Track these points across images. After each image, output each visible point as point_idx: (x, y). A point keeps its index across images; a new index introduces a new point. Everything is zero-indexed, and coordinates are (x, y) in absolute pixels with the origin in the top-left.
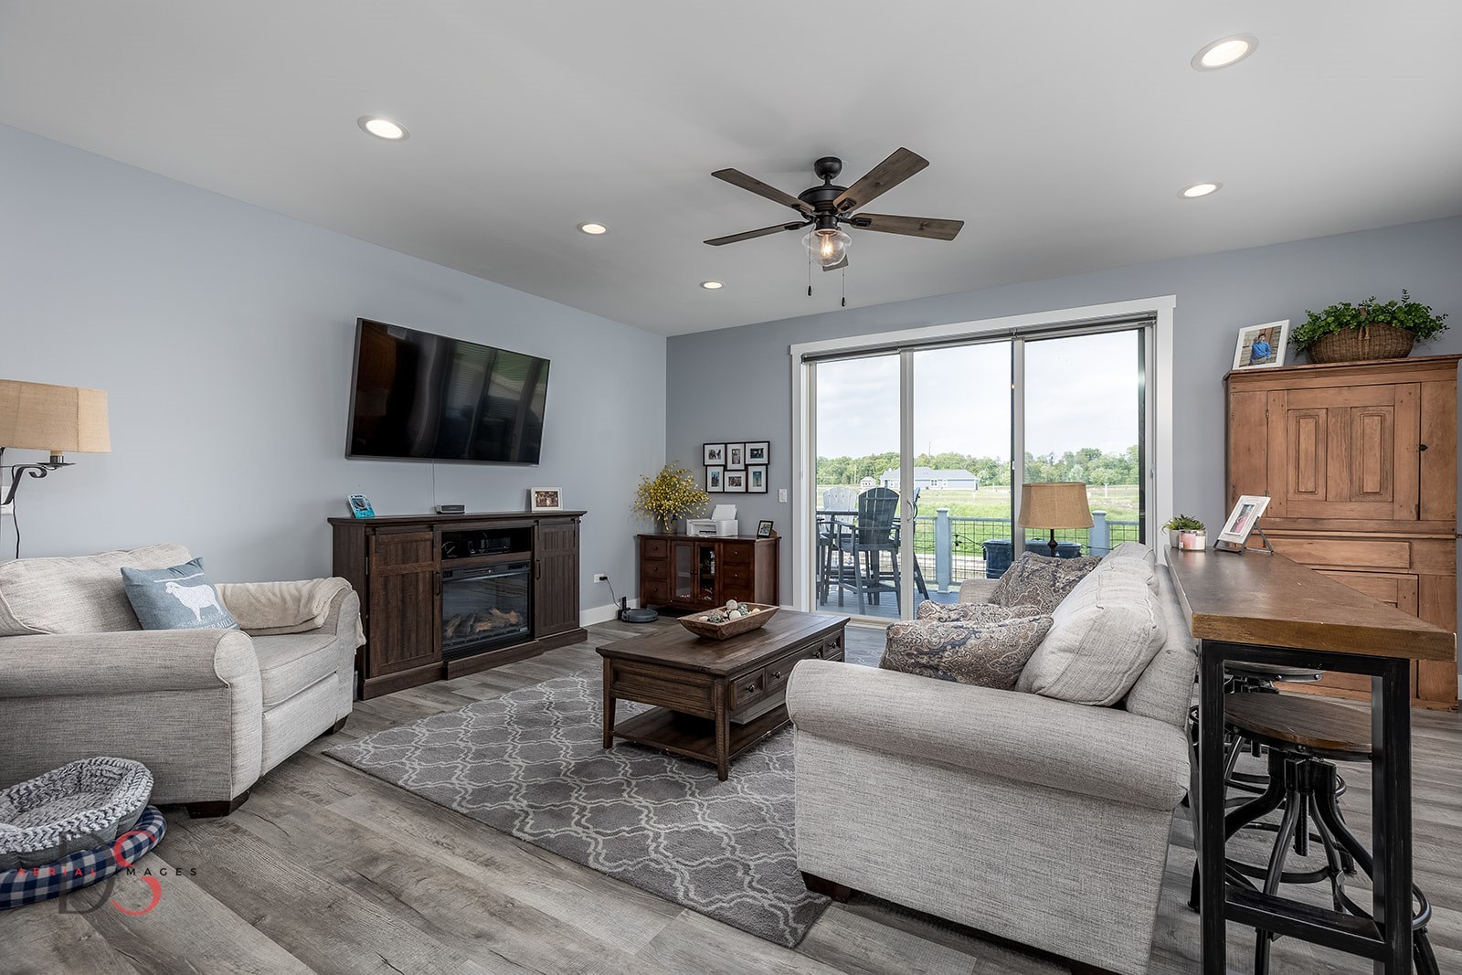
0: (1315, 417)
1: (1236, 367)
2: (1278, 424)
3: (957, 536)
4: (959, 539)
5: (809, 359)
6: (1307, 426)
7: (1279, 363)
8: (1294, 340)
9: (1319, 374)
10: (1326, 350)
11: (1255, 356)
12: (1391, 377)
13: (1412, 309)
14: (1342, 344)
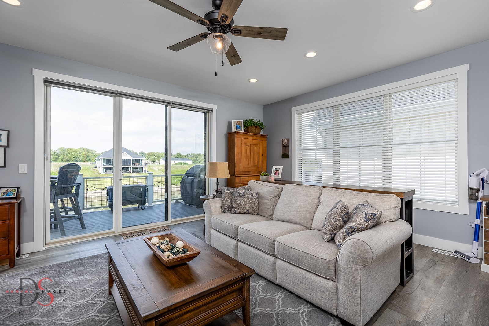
1: (233, 130)
3: (87, 186)
4: (88, 188)
9: (250, 135)
11: (237, 128)
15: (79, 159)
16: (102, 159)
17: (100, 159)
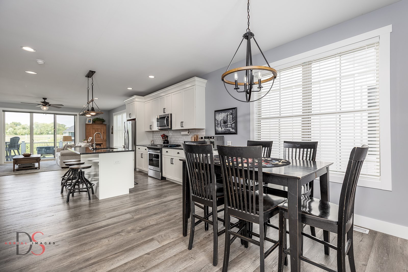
0: (95, 129)
1: (87, 123)
2: (91, 129)
4: (28, 147)
5: (4, 111)
6: (94, 130)
7: (91, 123)
8: (93, 120)
9: (95, 125)
10: (96, 122)
11: (89, 122)
12: (101, 126)
13: (103, 119)
14: (97, 122)
15: (51, 132)
16: (68, 133)
17: (66, 133)
